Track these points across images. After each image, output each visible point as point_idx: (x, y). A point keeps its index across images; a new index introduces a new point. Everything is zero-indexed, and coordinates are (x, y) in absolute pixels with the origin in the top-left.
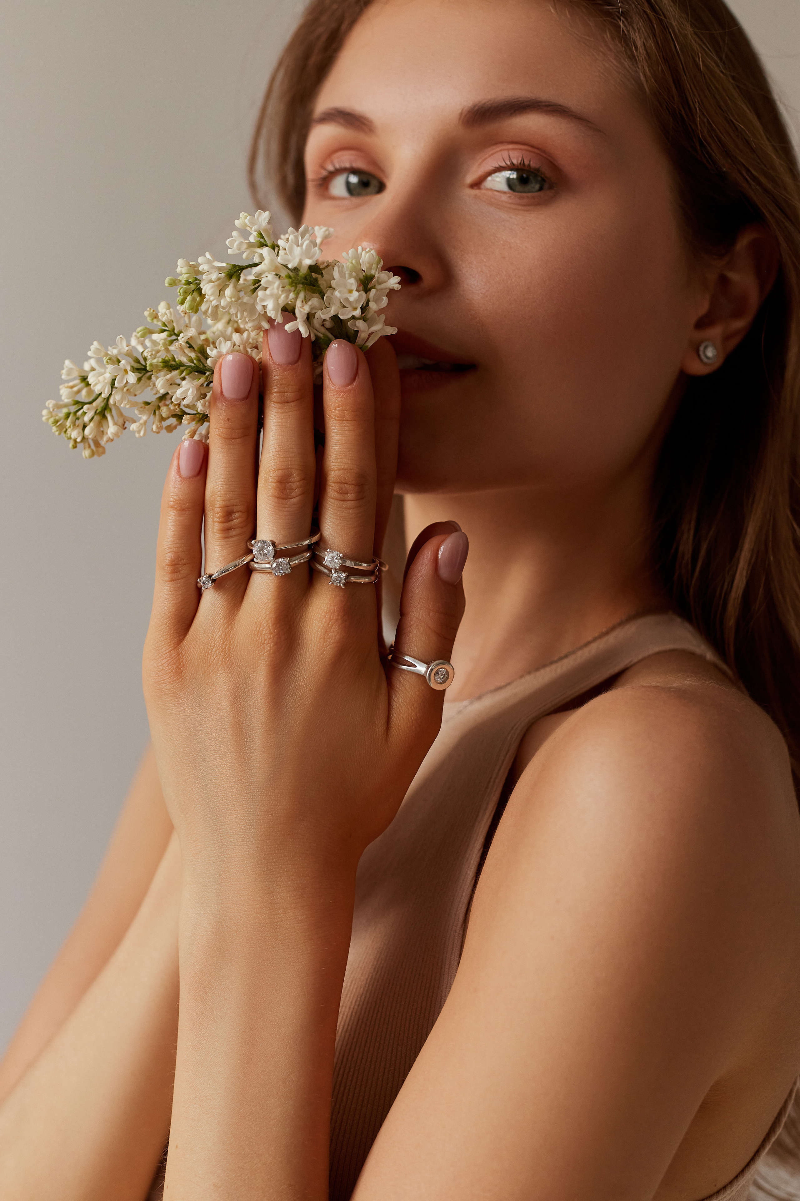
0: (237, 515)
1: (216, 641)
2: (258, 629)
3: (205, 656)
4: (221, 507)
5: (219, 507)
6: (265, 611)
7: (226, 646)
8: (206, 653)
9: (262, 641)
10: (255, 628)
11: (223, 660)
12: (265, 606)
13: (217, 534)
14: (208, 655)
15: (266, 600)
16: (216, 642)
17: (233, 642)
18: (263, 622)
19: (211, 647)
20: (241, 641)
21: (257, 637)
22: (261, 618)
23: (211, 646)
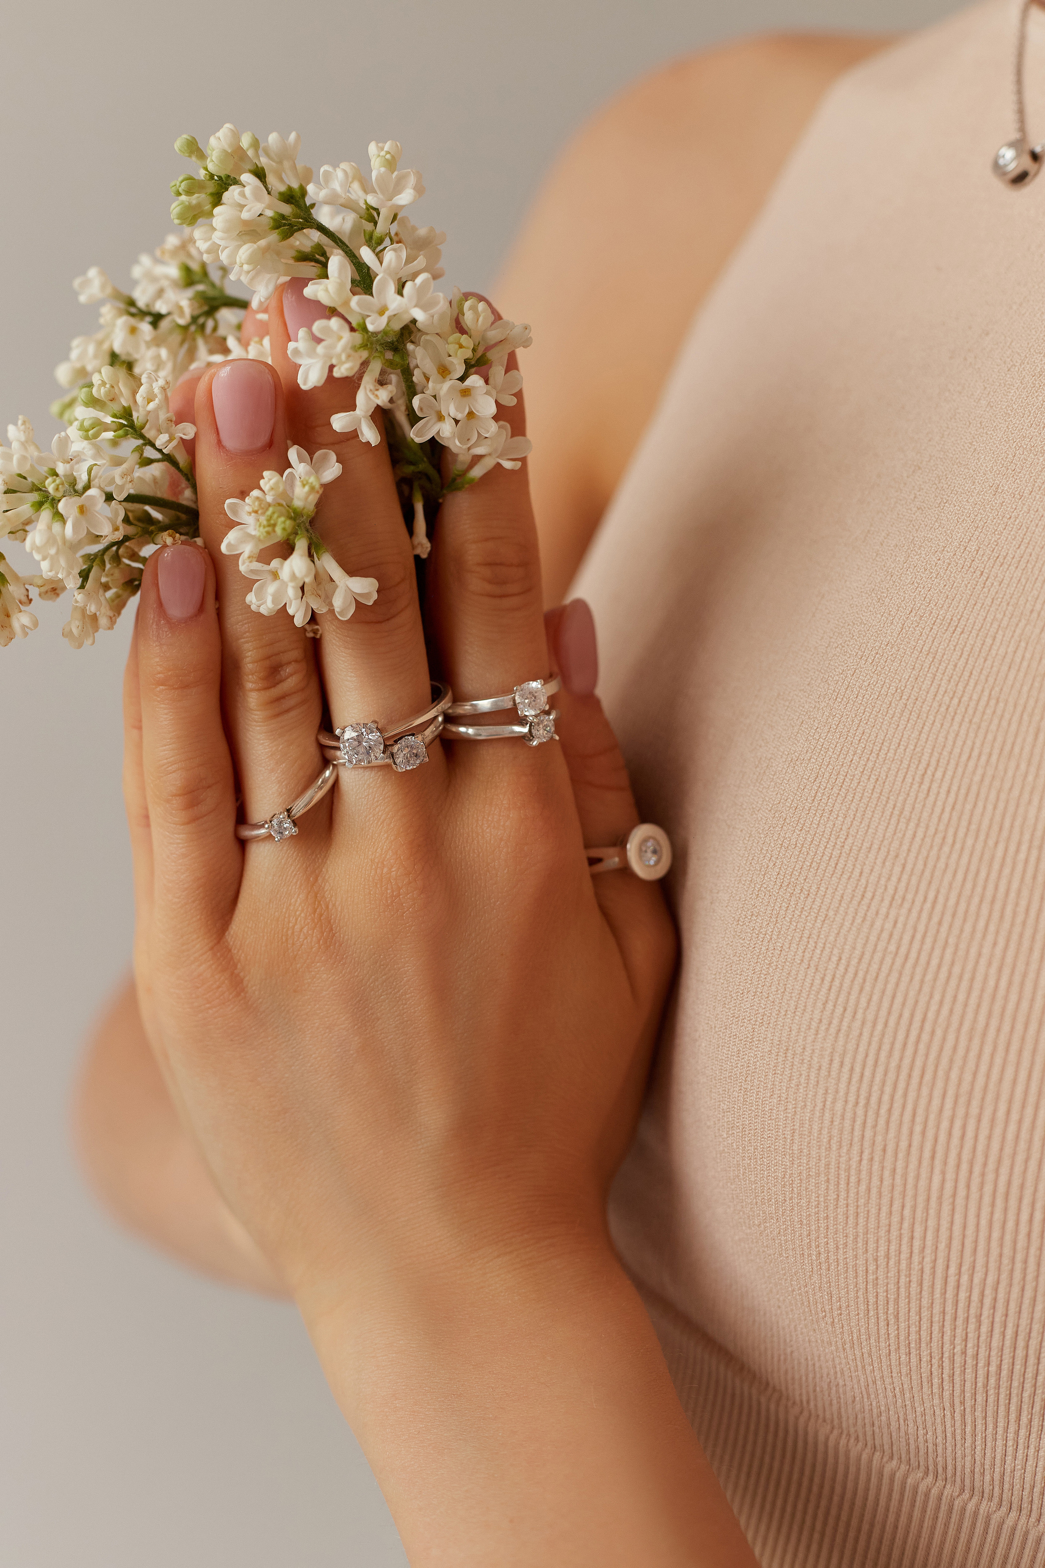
0: (289, 670)
1: (297, 910)
2: (378, 871)
3: (282, 943)
4: (257, 662)
5: (253, 662)
6: (386, 835)
7: (321, 915)
8: (282, 936)
9: (393, 892)
10: (373, 872)
11: (321, 942)
12: (383, 827)
13: (258, 713)
14: (287, 940)
15: (381, 816)
16: (298, 913)
17: (334, 905)
18: (388, 857)
19: (291, 925)
20: (349, 899)
21: (381, 887)
22: (382, 850)
23: (289, 922)
